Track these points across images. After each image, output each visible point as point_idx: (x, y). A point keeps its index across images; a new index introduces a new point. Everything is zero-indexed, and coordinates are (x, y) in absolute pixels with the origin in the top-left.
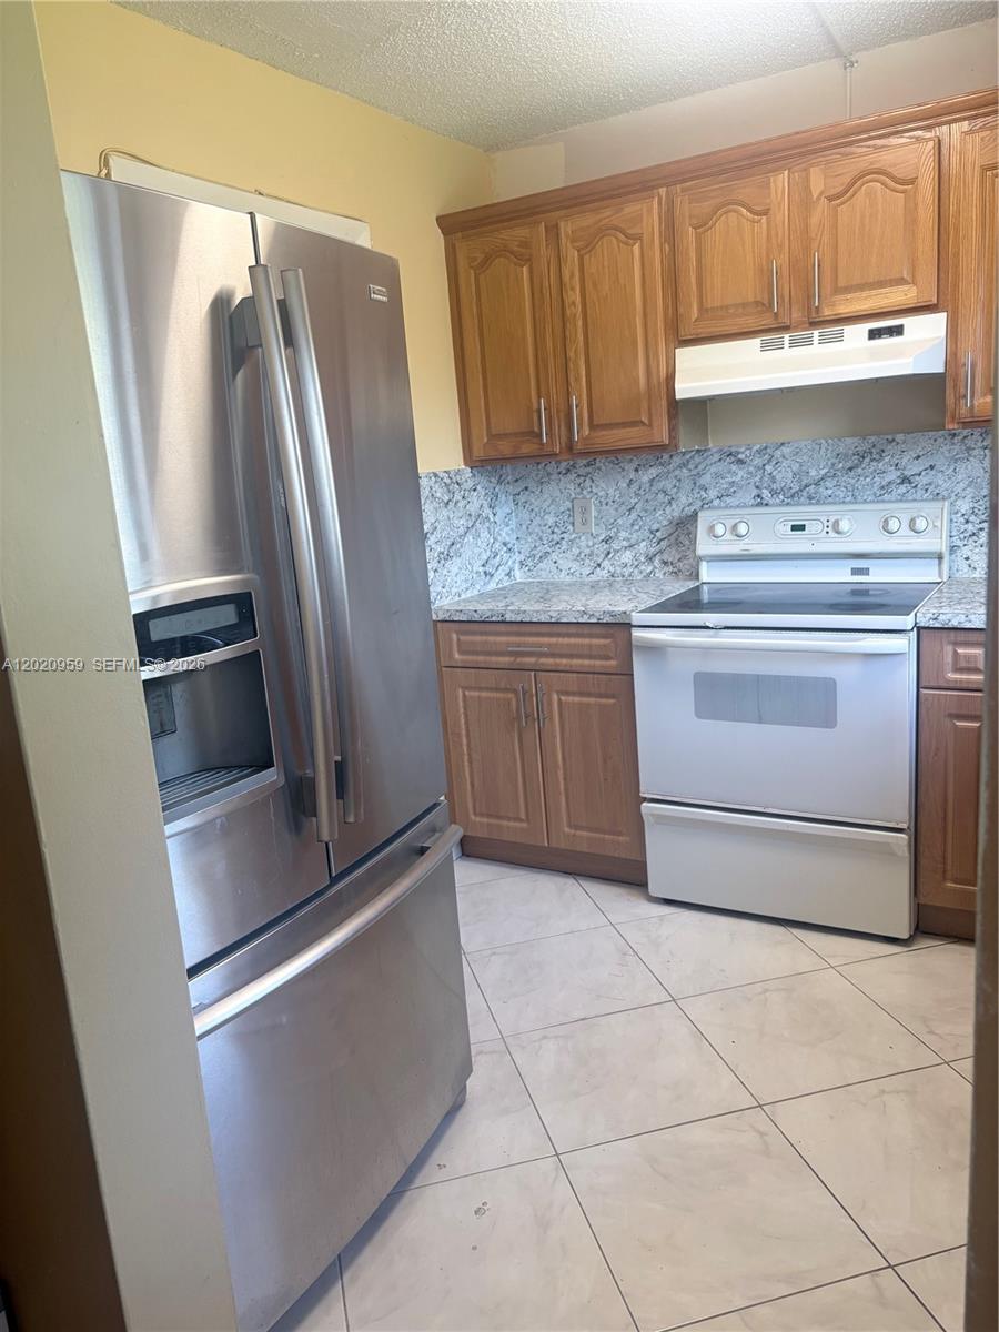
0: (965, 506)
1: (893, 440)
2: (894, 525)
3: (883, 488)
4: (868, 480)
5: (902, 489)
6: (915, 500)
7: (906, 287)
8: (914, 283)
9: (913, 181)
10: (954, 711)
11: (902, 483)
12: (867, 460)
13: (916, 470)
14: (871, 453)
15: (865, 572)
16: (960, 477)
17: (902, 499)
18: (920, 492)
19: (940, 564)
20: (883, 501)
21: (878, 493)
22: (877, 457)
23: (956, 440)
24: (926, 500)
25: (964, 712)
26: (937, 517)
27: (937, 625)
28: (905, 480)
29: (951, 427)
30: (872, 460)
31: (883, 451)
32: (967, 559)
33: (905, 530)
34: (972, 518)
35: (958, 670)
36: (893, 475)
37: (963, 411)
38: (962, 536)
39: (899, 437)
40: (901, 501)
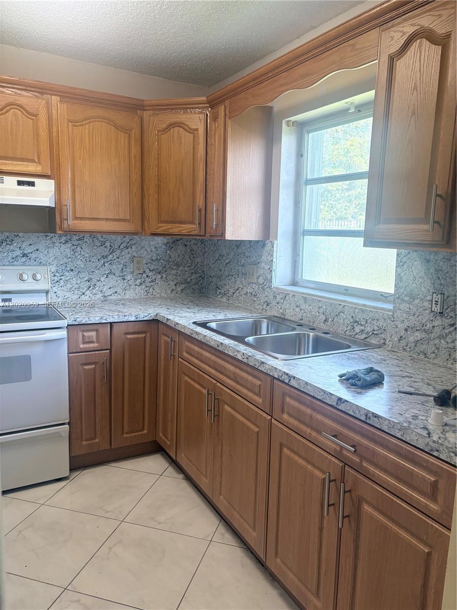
0: (53, 269)
1: (18, 235)
2: (25, 277)
3: (13, 258)
4: (5, 254)
5: (24, 259)
6: (30, 265)
7: (35, 164)
8: (39, 163)
9: (36, 116)
10: (84, 362)
11: (23, 256)
12: (4, 244)
13: (30, 251)
14: (6, 241)
15: (10, 300)
16: (51, 255)
17: (24, 264)
18: (32, 261)
19: (47, 295)
20: (14, 265)
21: (11, 261)
22: (10, 243)
23: (48, 238)
24: (35, 265)
25: (88, 362)
26: (45, 274)
27: (76, 324)
28: (24, 255)
29: (59, 232)
30: (7, 244)
31: (13, 240)
32: (55, 293)
33: (31, 280)
34: (57, 274)
35: (84, 343)
36: (18, 253)
37: (65, 226)
38: (53, 282)
39: (21, 234)
40: (23, 265)
